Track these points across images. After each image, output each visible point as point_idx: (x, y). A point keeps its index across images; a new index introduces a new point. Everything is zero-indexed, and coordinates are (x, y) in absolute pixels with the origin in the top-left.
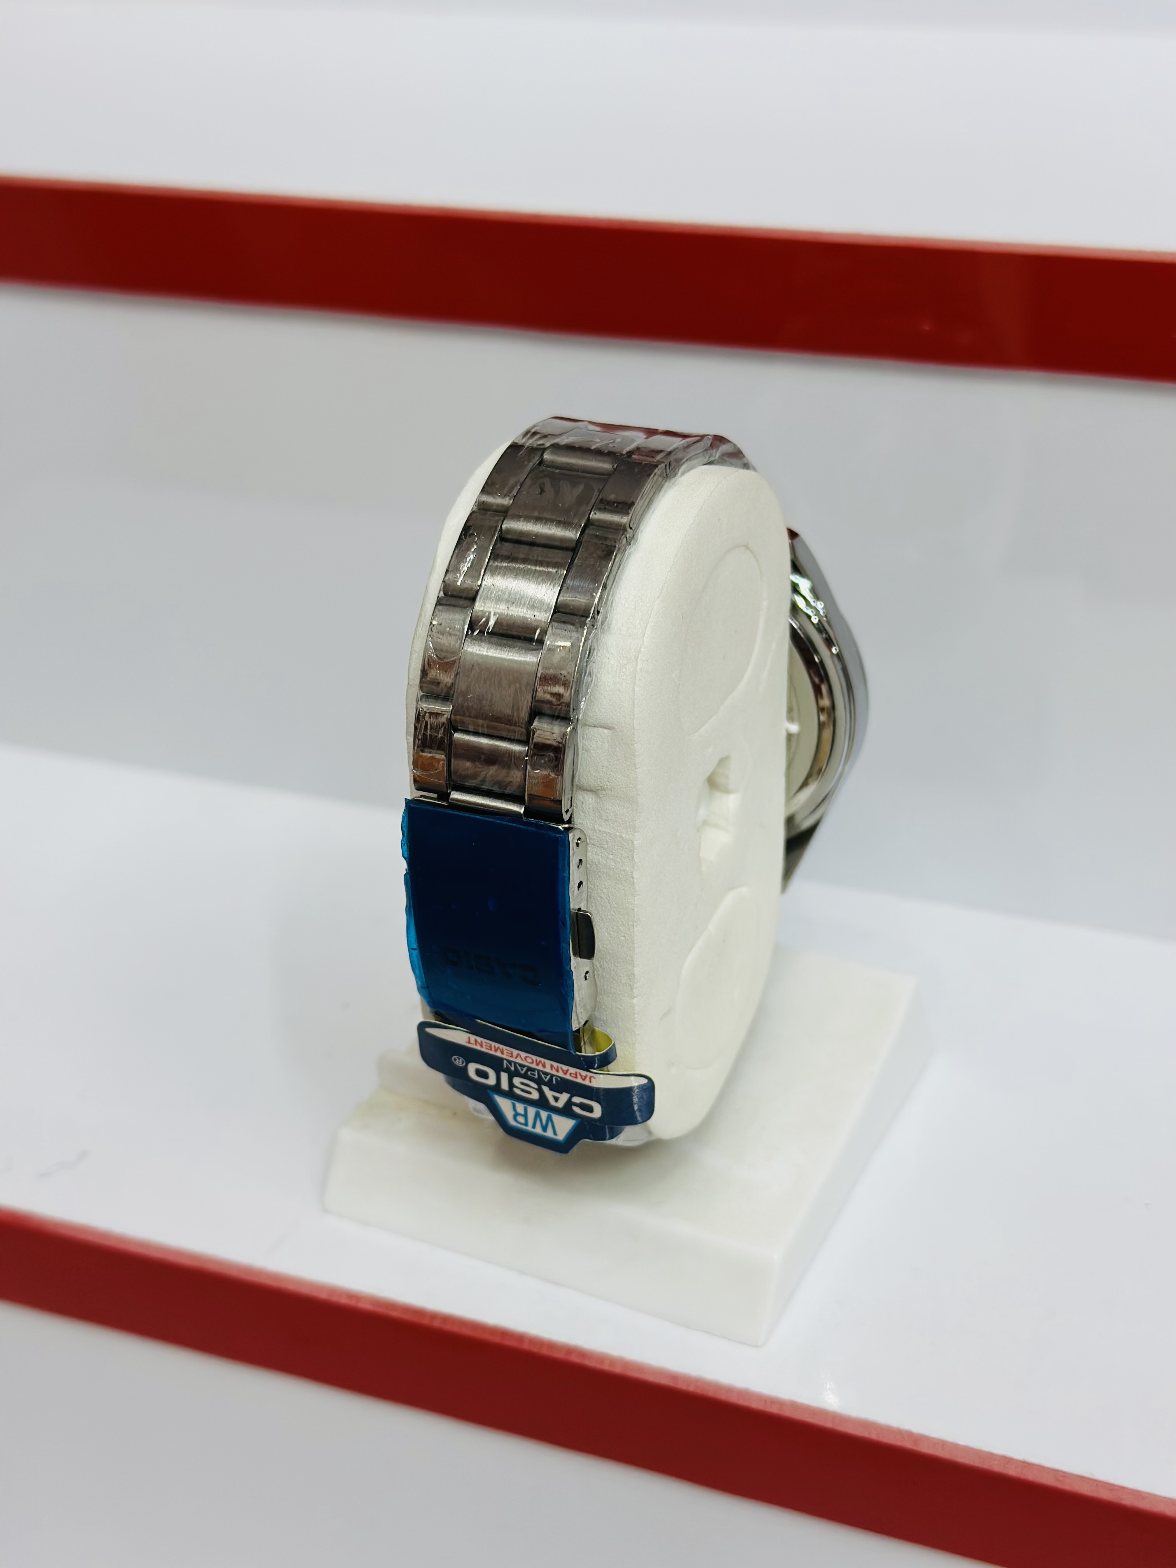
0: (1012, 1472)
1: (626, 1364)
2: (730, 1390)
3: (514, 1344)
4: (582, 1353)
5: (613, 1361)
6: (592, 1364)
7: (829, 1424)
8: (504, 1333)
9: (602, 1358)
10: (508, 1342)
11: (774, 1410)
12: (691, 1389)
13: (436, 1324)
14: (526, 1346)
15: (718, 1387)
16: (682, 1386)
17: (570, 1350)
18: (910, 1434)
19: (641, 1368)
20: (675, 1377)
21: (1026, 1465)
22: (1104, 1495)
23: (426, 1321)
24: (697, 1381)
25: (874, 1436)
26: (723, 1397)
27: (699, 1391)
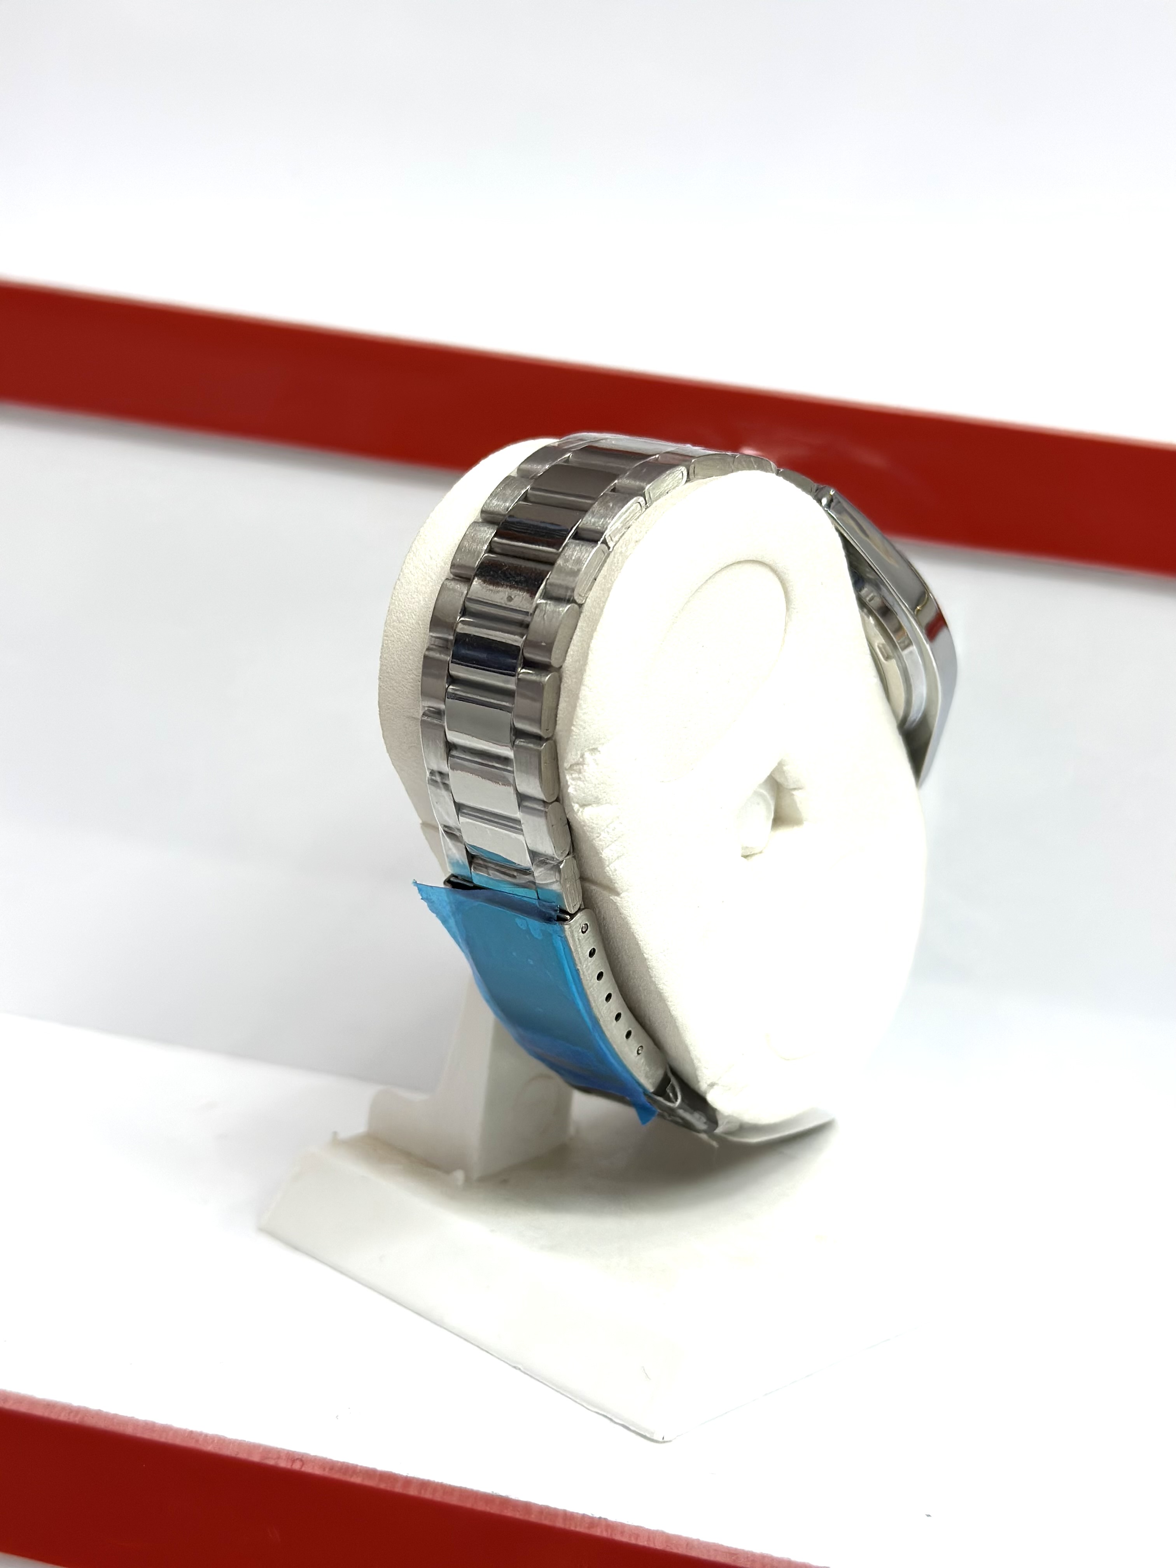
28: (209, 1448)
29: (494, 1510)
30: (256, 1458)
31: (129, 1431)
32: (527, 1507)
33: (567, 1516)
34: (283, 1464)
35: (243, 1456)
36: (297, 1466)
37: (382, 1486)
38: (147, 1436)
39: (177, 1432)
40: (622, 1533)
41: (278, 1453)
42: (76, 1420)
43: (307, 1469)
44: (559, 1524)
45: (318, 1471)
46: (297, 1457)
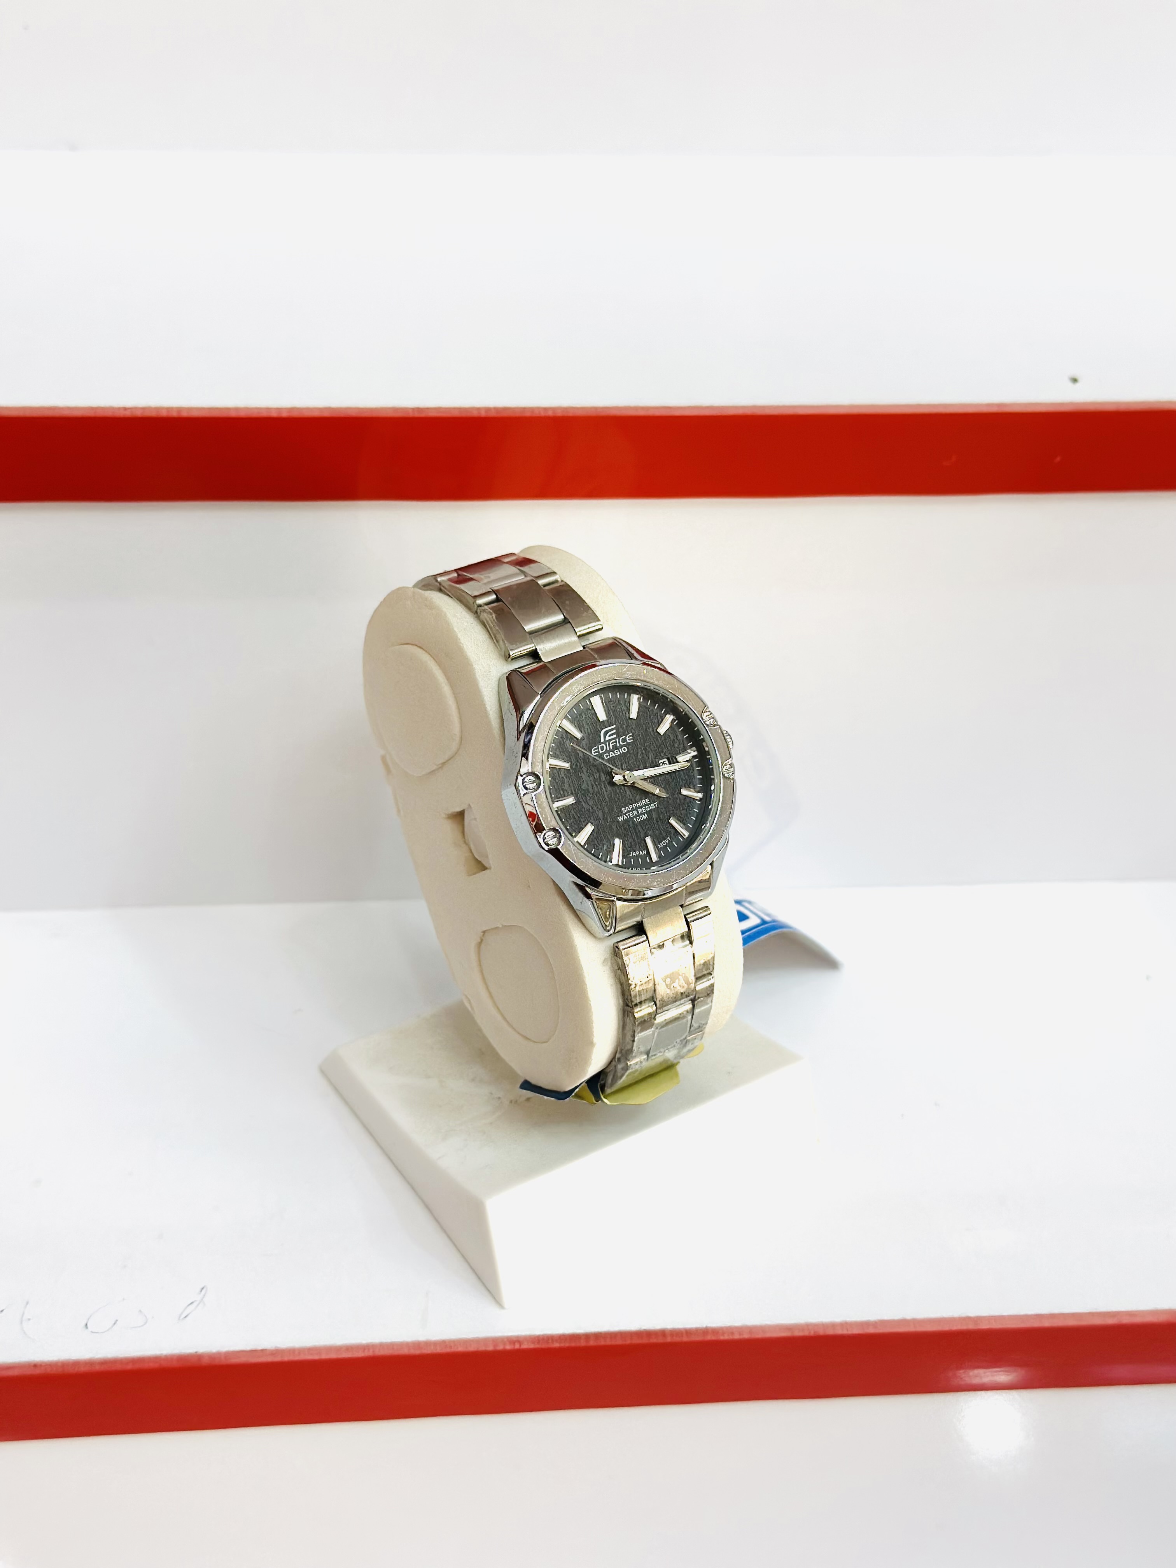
0: (1047, 1324)
1: (751, 1329)
2: (833, 1325)
3: (660, 1340)
4: (715, 1331)
5: (740, 1329)
6: (726, 1337)
7: (911, 1329)
8: (649, 1334)
9: (731, 1330)
10: (653, 1340)
11: (871, 1330)
12: (806, 1333)
13: (592, 1343)
14: (669, 1340)
15: (824, 1325)
16: (797, 1333)
17: (706, 1331)
18: (968, 1319)
19: (762, 1328)
20: (789, 1328)
21: (1052, 1316)
22: (1110, 1321)
23: (583, 1343)
24: (808, 1325)
25: (946, 1328)
26: (830, 1332)
27: (812, 1334)
28: (460, 1349)
29: (645, 1341)
30: (490, 1348)
31: (405, 1351)
32: (663, 1333)
33: (688, 1332)
34: (508, 1347)
35: (482, 1348)
36: (517, 1346)
37: (573, 1344)
38: (417, 1352)
39: (436, 1343)
40: (723, 1334)
41: (502, 1340)
42: (369, 1353)
43: (525, 1346)
44: (685, 1339)
45: (532, 1346)
46: (515, 1339)
